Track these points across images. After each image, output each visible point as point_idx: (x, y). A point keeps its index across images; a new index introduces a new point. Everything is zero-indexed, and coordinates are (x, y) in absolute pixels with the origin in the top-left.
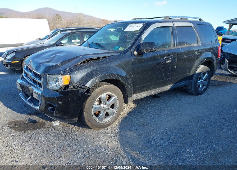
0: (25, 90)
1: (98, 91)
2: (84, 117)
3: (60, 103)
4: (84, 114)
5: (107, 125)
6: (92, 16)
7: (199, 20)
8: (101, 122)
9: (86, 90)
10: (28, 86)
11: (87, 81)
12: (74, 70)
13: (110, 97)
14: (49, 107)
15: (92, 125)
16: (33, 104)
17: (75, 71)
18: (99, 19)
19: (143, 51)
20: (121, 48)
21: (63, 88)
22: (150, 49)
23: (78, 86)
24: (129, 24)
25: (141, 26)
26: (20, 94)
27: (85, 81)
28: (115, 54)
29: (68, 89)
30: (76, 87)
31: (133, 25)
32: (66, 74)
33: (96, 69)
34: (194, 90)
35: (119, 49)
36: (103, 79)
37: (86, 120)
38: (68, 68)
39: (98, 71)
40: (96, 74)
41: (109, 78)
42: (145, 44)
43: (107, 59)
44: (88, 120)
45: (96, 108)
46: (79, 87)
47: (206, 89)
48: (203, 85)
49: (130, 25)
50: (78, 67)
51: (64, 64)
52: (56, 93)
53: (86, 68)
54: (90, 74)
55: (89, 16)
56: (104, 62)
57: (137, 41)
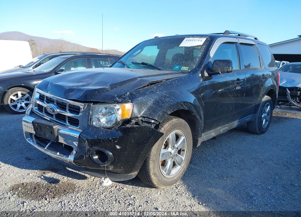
0: (41, 131)
1: (167, 127)
2: (149, 168)
3: (118, 147)
4: (149, 164)
5: (175, 180)
6: (77, 44)
7: (254, 39)
8: (168, 177)
9: (155, 125)
10: (52, 125)
11: (156, 113)
12: (137, 95)
13: (177, 137)
14: (95, 156)
15: (159, 181)
16: (59, 153)
17: (138, 97)
18: (85, 47)
19: (217, 71)
20: (184, 67)
21: (120, 124)
22: (227, 68)
23: (143, 120)
24: (184, 38)
25: (204, 39)
26: (28, 140)
27: (154, 112)
28: (181, 75)
29: (128, 126)
30: (140, 123)
31: (191, 38)
32: (126, 102)
33: (165, 95)
34: (258, 127)
35: (181, 69)
36: (175, 109)
37: (151, 174)
38: (128, 93)
39: (168, 97)
40: (167, 101)
41: (182, 108)
42: (218, 62)
43: (175, 80)
44: (155, 174)
45: (163, 154)
46: (145, 122)
47: (268, 126)
48: (266, 121)
49: (186, 39)
50: (141, 91)
51: (116, 87)
52: (110, 133)
53: (153, 92)
54: (158, 102)
55: (74, 44)
56: (173, 84)
57: (205, 58)
